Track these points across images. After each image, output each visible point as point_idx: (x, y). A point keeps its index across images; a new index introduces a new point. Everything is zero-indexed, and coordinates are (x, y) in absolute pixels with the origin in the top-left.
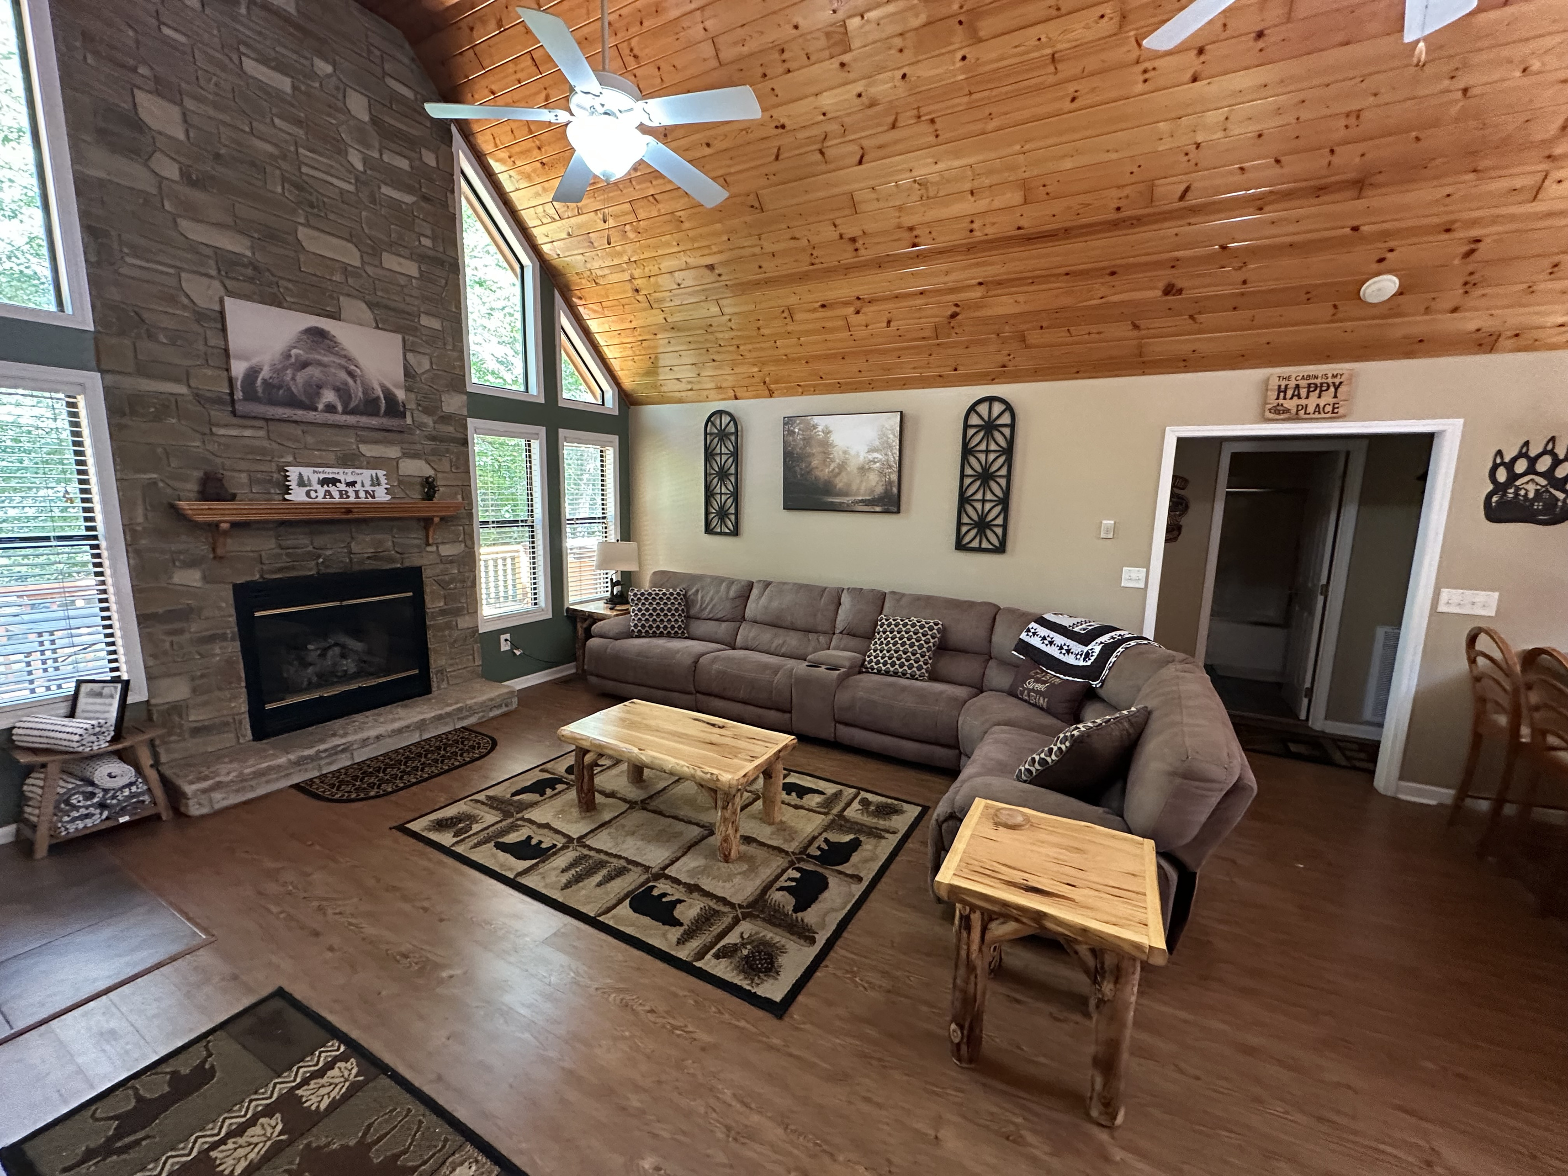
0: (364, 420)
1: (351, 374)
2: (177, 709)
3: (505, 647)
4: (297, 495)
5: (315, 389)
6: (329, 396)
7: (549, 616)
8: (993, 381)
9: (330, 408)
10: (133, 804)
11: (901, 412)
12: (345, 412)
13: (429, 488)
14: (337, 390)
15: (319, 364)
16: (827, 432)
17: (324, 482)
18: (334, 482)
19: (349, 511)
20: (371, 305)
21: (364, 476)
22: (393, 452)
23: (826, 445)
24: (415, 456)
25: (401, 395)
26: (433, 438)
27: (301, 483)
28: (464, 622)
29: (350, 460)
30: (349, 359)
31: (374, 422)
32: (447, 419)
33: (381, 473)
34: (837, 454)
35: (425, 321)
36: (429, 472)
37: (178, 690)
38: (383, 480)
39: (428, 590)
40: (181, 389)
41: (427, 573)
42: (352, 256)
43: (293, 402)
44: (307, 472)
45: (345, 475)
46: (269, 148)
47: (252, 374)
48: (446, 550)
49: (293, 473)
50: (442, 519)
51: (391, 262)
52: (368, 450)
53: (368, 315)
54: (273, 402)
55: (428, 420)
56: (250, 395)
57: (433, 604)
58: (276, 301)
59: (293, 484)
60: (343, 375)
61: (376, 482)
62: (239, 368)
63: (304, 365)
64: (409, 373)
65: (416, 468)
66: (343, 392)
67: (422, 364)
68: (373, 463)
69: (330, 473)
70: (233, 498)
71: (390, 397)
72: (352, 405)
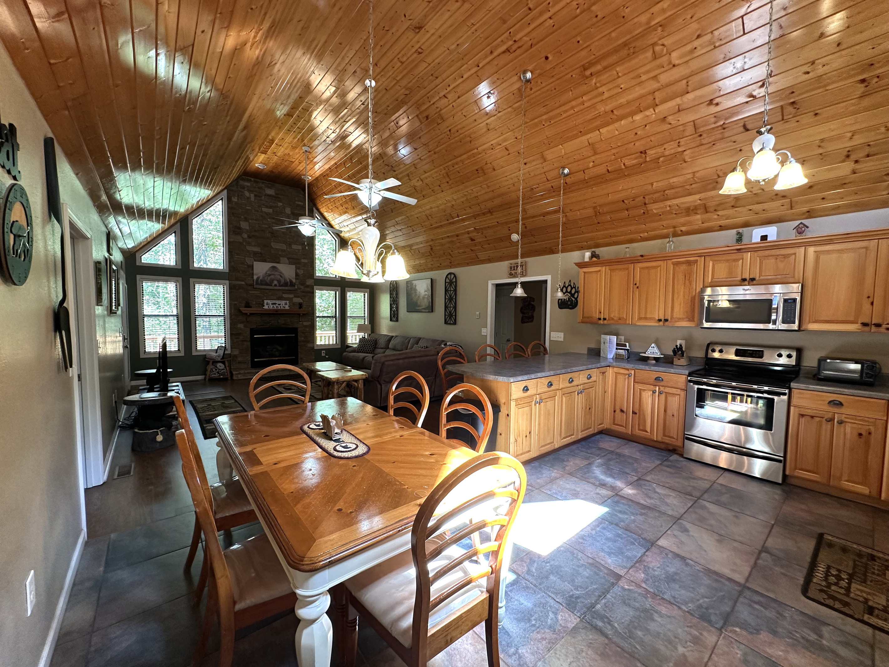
0: (284, 288)
1: (281, 276)
2: (235, 356)
3: (323, 355)
4: (266, 307)
5: (272, 281)
6: (275, 282)
7: (340, 347)
8: (451, 267)
9: (276, 285)
10: (223, 374)
11: (431, 279)
12: (279, 286)
13: (301, 306)
14: (277, 281)
15: (273, 274)
16: (416, 286)
17: (272, 304)
18: (275, 304)
19: (277, 311)
20: (288, 258)
21: (284, 302)
22: (291, 296)
23: (415, 290)
24: (298, 297)
25: (294, 281)
26: (303, 292)
27: (267, 304)
28: (310, 345)
29: (280, 298)
30: (281, 273)
31: (286, 288)
32: (308, 286)
33: (288, 302)
34: (418, 293)
35: (303, 261)
36: (302, 301)
37: (236, 352)
38: (288, 303)
39: (299, 334)
40: (243, 283)
41: (299, 330)
42: (284, 247)
43: (267, 284)
44: (269, 301)
45: (278, 302)
46: (266, 226)
47: (258, 278)
48: (305, 323)
49: (266, 301)
50: (303, 314)
51: (294, 247)
52: (285, 296)
53: (287, 261)
54: (262, 284)
55: (302, 287)
56: (257, 284)
57: (300, 338)
58: (265, 261)
59: (265, 304)
60: (279, 277)
61: (286, 304)
62: (255, 277)
63: (270, 275)
64: (297, 275)
65: (298, 300)
66: (279, 281)
67: (301, 272)
68: (285, 299)
69: (274, 301)
70: (251, 307)
71: (291, 281)
72: (282, 283)
